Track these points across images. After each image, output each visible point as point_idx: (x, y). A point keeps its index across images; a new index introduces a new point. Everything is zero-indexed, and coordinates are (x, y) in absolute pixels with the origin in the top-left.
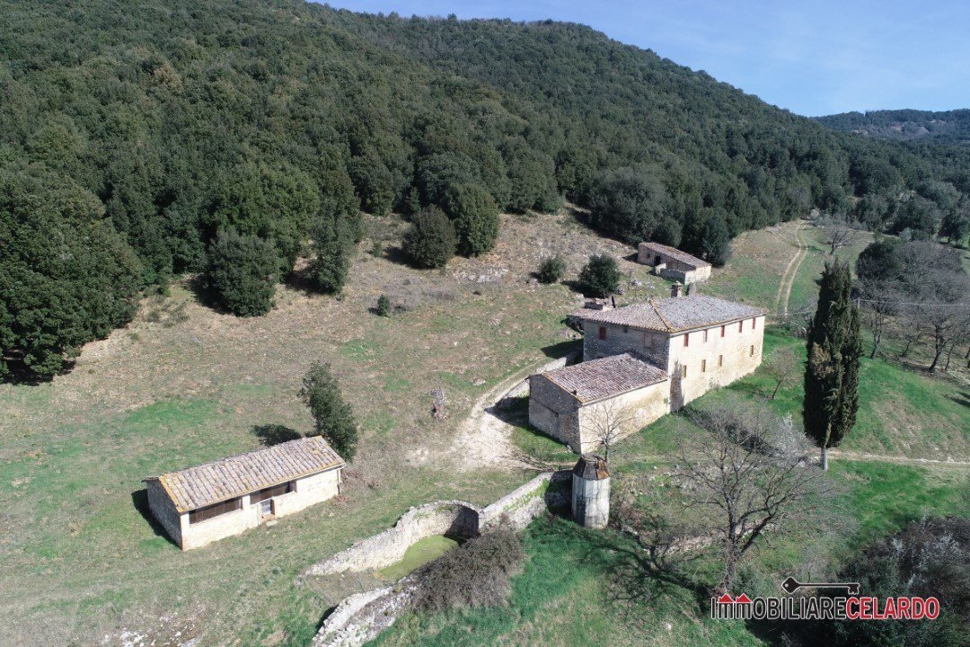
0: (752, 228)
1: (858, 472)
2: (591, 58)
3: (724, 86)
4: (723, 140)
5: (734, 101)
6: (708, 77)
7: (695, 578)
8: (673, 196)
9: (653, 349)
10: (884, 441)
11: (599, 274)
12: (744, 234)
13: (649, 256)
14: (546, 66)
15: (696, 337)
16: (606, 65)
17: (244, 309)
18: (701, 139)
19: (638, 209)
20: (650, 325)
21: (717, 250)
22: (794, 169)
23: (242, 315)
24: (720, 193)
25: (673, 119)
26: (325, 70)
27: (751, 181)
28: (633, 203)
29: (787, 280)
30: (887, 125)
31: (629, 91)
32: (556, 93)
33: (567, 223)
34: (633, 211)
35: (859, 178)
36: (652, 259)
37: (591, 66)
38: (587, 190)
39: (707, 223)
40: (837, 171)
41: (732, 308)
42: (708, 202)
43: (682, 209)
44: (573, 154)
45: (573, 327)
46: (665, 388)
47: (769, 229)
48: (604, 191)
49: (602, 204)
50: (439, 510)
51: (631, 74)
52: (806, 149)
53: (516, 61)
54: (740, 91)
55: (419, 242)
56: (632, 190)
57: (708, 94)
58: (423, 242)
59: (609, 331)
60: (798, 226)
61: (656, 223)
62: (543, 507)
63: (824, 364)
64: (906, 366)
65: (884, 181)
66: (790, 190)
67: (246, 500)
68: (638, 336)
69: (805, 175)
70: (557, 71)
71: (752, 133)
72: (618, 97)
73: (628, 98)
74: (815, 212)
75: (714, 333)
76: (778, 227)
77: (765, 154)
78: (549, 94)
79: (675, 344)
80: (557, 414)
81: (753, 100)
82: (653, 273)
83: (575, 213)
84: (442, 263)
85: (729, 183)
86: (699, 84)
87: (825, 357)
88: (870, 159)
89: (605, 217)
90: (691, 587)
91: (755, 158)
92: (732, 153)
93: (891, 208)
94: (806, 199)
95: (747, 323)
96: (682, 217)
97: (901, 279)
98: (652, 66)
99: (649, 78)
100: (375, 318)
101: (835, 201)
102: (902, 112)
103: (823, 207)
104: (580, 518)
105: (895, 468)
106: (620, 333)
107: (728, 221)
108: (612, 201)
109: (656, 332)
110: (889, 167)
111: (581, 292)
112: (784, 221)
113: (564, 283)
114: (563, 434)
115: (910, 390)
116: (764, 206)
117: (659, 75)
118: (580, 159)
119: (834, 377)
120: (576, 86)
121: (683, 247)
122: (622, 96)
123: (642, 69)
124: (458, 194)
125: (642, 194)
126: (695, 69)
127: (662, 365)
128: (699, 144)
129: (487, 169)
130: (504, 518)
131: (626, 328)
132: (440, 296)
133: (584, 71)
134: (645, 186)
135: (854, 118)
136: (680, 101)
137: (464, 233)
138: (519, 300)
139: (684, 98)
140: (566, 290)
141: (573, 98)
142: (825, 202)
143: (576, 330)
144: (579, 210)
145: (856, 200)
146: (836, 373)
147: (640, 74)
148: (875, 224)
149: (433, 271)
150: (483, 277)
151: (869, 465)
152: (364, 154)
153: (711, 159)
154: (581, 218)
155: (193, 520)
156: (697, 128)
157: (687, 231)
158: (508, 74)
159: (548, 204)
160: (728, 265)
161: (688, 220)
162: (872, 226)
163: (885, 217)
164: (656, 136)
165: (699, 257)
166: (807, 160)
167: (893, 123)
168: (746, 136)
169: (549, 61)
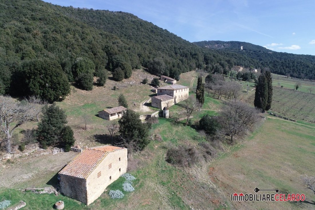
0: (183, 72)
1: (205, 112)
2: (135, 25)
3: (172, 34)
4: (173, 50)
5: (175, 39)
6: (167, 31)
7: (183, 123)
8: (167, 65)
9: (171, 93)
10: (209, 108)
11: (155, 82)
12: (182, 74)
13: (163, 79)
14: (123, 27)
15: (178, 91)
16: (140, 27)
17: (88, 89)
18: (168, 50)
19: (160, 68)
20: (170, 89)
21: (177, 77)
22: (191, 58)
23: (87, 90)
24: (176, 64)
25: (160, 44)
26: (74, 31)
27: (182, 61)
28: (159, 67)
29: (192, 83)
30: (214, 45)
31: (147, 35)
32: (127, 35)
33: (143, 71)
34: (159, 68)
35: (206, 60)
36: (164, 79)
37: (135, 27)
38: (146, 63)
39: (175, 71)
40: (201, 58)
41: (183, 87)
42: (174, 66)
43: (169, 68)
44: (142, 54)
45: (153, 92)
46: (173, 100)
47: (187, 73)
48: (151, 64)
49: (151, 67)
50: (144, 116)
51: (147, 30)
52: (194, 53)
53: (114, 25)
54: (176, 35)
55: (117, 75)
56: (158, 63)
57: (168, 36)
58: (118, 75)
59: (162, 91)
60: (193, 72)
61: (164, 72)
62: (158, 116)
63: (199, 93)
64: (214, 98)
65: (212, 61)
66: (191, 64)
67: (116, 114)
68: (168, 91)
69: (194, 59)
70: (126, 28)
71: (180, 48)
72: (145, 37)
73: (147, 37)
74: (197, 69)
75: (181, 90)
76: (189, 72)
77: (184, 54)
78: (125, 35)
79: (175, 92)
80: (157, 103)
81: (180, 38)
82: (165, 82)
83: (144, 69)
84: (122, 80)
85: (177, 62)
86: (165, 33)
87: (199, 92)
88: (209, 55)
89: (152, 70)
90: (182, 123)
91: (182, 55)
92: (176, 54)
93: (213, 68)
94: (194, 66)
95: (186, 89)
96: (169, 70)
97: (213, 82)
98: (152, 27)
99: (152, 31)
100: (114, 91)
101: (201, 66)
102: (217, 41)
103: (198, 67)
104: (165, 117)
105: (211, 111)
106: (164, 91)
107: (179, 71)
108: (153, 66)
109: (171, 90)
110: (213, 58)
111: (152, 86)
112: (190, 71)
113: (148, 84)
114: (158, 107)
115: (214, 101)
116: (186, 67)
117: (155, 30)
118: (144, 56)
119: (200, 95)
120: (133, 33)
121: (170, 77)
122: (146, 36)
123: (150, 28)
124: (123, 65)
125: (160, 65)
126: (164, 29)
127: (173, 96)
128: (168, 51)
129: (126, 59)
130: (154, 116)
131: (165, 90)
132: (124, 86)
133: (134, 28)
134: (161, 62)
135: (205, 43)
136: (161, 38)
137: (125, 73)
138: (140, 87)
139: (162, 38)
140: (149, 85)
141: (132, 36)
142: (199, 66)
143: (154, 92)
144: (145, 68)
145: (206, 66)
146: (201, 94)
147: (150, 30)
148: (210, 72)
149: (120, 82)
150: (131, 83)
151: (207, 111)
152: (97, 55)
153: (171, 55)
154: (146, 70)
155: (111, 116)
156: (166, 46)
157: (171, 73)
158: (112, 29)
159: (139, 67)
160: (179, 81)
161: (171, 70)
162: (209, 72)
163: (212, 70)
164: (156, 49)
165: (174, 79)
166: (194, 56)
167: (215, 44)
168: (179, 49)
169: (124, 25)
